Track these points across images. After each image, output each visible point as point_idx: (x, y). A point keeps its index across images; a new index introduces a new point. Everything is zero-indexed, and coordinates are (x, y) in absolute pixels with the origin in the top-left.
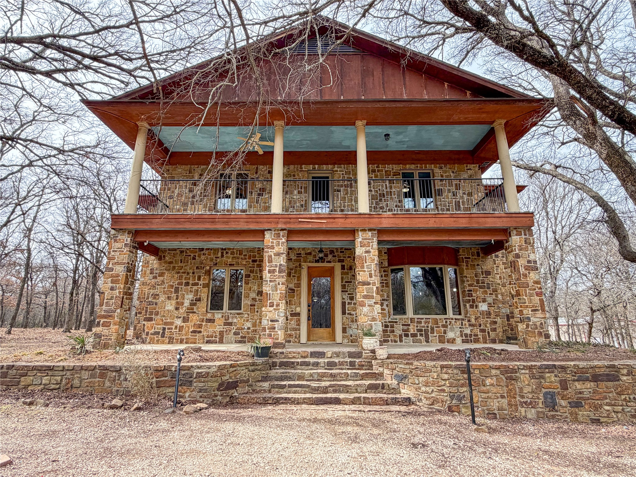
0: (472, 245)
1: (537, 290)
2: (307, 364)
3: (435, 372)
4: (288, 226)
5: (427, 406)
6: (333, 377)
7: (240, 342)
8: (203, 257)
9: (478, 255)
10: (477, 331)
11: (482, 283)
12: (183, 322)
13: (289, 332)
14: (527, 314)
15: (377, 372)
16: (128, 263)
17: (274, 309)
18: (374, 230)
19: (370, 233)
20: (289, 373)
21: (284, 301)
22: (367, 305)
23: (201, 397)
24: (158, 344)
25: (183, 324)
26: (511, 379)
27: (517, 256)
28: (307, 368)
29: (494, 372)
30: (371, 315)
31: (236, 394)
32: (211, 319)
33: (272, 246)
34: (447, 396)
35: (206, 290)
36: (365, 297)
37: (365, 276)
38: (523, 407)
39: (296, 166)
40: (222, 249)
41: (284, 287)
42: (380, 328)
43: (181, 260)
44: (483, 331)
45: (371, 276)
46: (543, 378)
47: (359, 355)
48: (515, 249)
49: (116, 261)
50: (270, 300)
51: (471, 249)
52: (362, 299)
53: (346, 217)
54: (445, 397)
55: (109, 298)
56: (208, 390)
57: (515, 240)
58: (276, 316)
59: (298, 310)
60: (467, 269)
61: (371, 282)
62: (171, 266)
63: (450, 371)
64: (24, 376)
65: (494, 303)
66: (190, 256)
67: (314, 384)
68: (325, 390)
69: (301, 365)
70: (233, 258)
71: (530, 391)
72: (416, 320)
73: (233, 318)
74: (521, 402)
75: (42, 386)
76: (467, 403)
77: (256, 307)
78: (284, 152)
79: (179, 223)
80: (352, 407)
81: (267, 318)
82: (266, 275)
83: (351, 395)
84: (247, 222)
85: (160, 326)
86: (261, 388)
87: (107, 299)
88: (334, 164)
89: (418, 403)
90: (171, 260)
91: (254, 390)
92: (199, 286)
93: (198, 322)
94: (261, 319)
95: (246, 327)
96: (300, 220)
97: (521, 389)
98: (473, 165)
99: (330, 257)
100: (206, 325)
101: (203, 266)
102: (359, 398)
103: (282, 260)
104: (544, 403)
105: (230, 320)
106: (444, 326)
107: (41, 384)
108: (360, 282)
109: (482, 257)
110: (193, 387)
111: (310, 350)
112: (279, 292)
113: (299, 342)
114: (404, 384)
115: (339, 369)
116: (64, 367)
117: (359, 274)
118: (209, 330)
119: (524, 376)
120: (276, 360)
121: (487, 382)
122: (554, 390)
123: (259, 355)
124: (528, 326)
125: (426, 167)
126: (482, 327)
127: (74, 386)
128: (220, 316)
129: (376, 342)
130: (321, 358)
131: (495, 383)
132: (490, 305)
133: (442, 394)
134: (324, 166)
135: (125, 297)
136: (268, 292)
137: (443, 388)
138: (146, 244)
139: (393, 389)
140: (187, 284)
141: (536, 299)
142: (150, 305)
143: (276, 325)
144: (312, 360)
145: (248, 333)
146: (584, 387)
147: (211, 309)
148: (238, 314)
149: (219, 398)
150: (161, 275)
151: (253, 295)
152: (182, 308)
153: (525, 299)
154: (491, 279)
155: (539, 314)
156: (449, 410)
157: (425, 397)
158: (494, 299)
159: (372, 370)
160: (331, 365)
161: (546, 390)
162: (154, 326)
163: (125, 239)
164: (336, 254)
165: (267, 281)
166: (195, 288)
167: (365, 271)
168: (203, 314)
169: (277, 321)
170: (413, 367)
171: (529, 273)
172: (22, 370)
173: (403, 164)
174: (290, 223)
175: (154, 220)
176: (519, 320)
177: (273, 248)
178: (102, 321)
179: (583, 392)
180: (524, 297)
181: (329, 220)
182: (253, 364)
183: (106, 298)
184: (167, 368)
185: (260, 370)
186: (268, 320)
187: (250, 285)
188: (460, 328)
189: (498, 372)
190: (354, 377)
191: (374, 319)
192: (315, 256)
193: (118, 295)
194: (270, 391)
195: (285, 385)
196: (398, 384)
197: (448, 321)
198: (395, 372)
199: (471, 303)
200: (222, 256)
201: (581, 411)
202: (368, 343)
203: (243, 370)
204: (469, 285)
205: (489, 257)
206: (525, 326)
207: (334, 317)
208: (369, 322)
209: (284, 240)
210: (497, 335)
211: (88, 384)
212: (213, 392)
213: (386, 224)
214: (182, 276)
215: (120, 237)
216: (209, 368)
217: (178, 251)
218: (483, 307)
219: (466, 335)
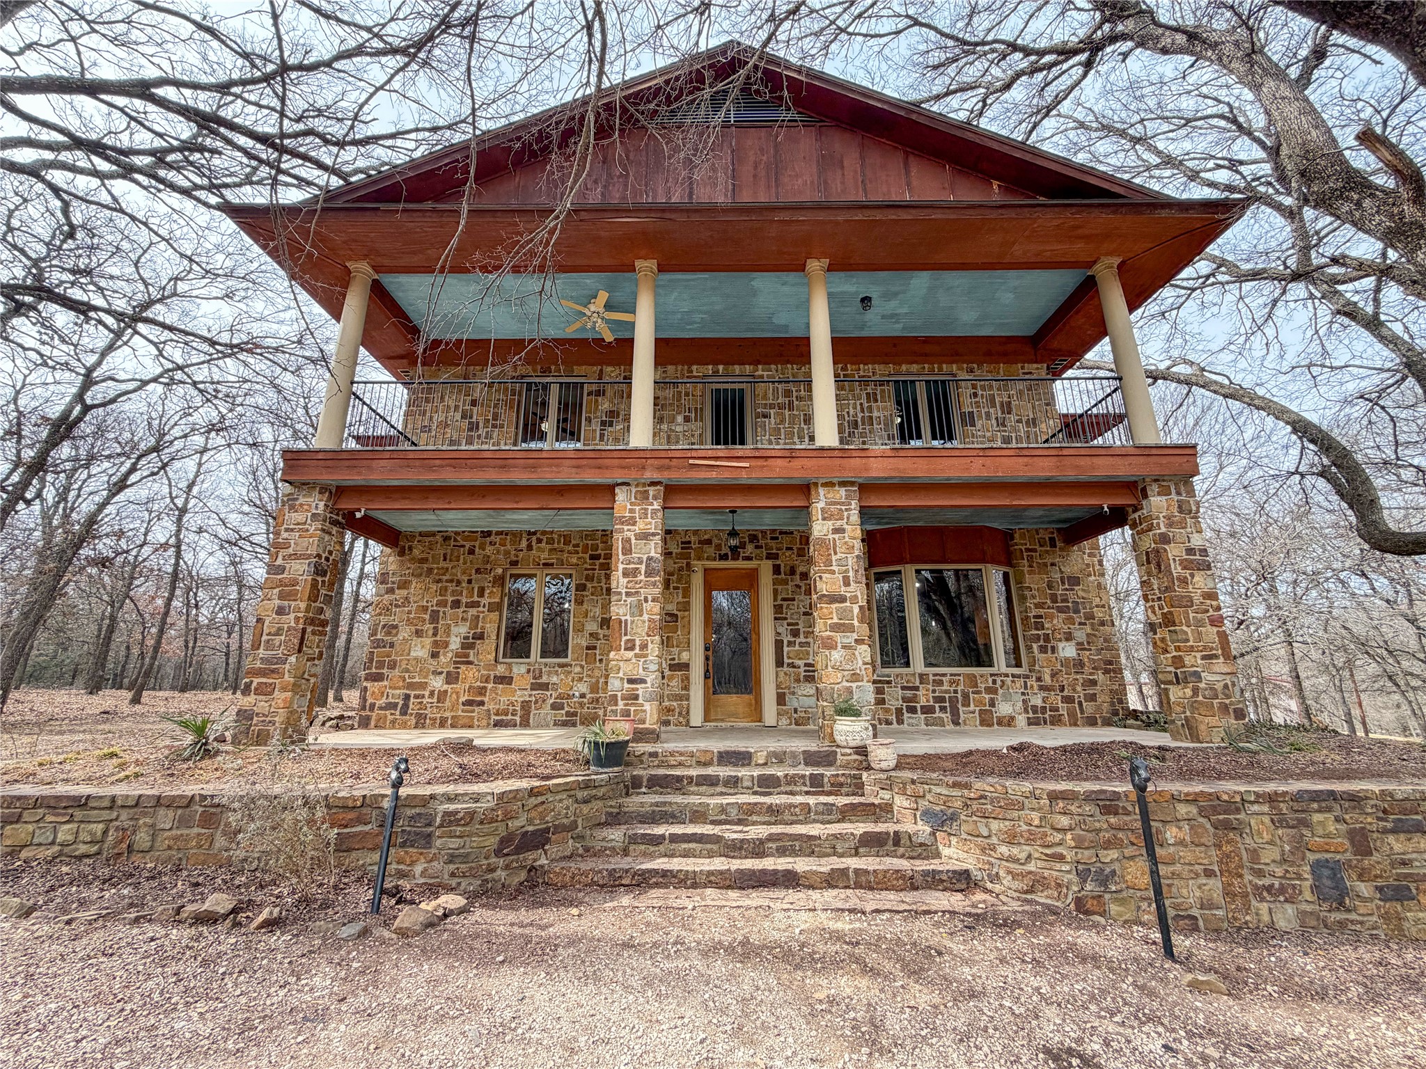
0: (1042, 523)
1: (1211, 612)
2: (711, 781)
3: (1033, 809)
4: (664, 476)
5: (1015, 895)
6: (775, 813)
7: (564, 724)
8: (489, 550)
9: (1053, 545)
10: (1056, 699)
11: (1063, 601)
12: (448, 683)
13: (667, 703)
14: (1193, 666)
15: (876, 802)
16: (319, 556)
17: (636, 656)
18: (852, 484)
19: (842, 492)
20: (670, 803)
21: (657, 638)
22: (839, 645)
23: (453, 875)
24: (394, 728)
25: (445, 687)
26: (1227, 826)
27: (1165, 539)
28: (711, 790)
29: (1183, 809)
30: (848, 667)
31: (543, 861)
32: (505, 677)
33: (634, 518)
34: (1069, 872)
35: (494, 616)
36: (836, 628)
37: (834, 584)
38: (1263, 900)
39: (680, 368)
40: (530, 533)
41: (656, 608)
42: (871, 697)
43: (445, 556)
44: (1068, 700)
45: (847, 583)
46: (1306, 824)
47: (827, 759)
48: (1158, 524)
49: (291, 551)
50: (626, 634)
51: (1037, 531)
52: (828, 633)
53: (791, 455)
54: (1064, 872)
55: (273, 631)
56: (473, 856)
57: (1158, 504)
58: (641, 671)
59: (685, 656)
60: (1030, 573)
61: (848, 595)
62: (424, 568)
63: (1073, 808)
64: (12, 823)
65: (1089, 643)
66: (463, 546)
67: (731, 833)
68: (758, 849)
69: (697, 785)
70: (551, 550)
71: (1278, 858)
72: (931, 678)
73: (549, 673)
74: (1256, 887)
75: (56, 848)
76: (1121, 891)
77: (597, 652)
78: (656, 340)
79: (430, 468)
80: (830, 896)
81: (621, 675)
82: (619, 581)
83: (824, 861)
84: (578, 467)
85: (398, 692)
86: (604, 844)
87: (268, 634)
88: (756, 363)
89: (989, 885)
90: (423, 556)
91: (587, 850)
92: (481, 609)
93: (478, 683)
94: (607, 677)
95: (577, 694)
96: (691, 461)
97: (1254, 854)
98: (1035, 366)
99: (750, 548)
100: (494, 690)
101: (488, 567)
102: (844, 872)
103: (654, 549)
104: (1315, 888)
105: (544, 679)
106: (989, 690)
107: (53, 843)
108: (824, 596)
109: (1061, 549)
110: (433, 851)
111: (717, 745)
112: (646, 617)
113: (688, 724)
114: (950, 834)
115: (786, 793)
116: (113, 799)
117: (821, 577)
118: (499, 698)
119: (1258, 819)
120: (641, 772)
121: (1168, 835)
122: (1338, 857)
123: (601, 762)
124: (1196, 691)
125: (940, 369)
126: (1066, 693)
127: (136, 847)
128: (523, 669)
129: (867, 729)
130: (743, 765)
131: (1188, 838)
132: (1080, 647)
133: (1058, 866)
134: (737, 367)
135: (309, 629)
136: (623, 618)
137: (1059, 850)
138: (358, 515)
139: (921, 845)
140: (457, 604)
141: (1211, 632)
142: (378, 647)
143: (641, 689)
144: (724, 772)
145: (581, 705)
146: (1410, 847)
147: (505, 656)
148: (562, 666)
149: (501, 874)
150: (404, 585)
151: (592, 627)
152: (445, 655)
153: (1186, 633)
154: (1081, 593)
155: (1220, 665)
156: (1078, 909)
157: (1009, 872)
158: (1088, 635)
159: (863, 795)
160: (767, 784)
161: (1318, 856)
162: (387, 691)
163: (314, 505)
164: (762, 542)
165: (620, 593)
166: (473, 611)
167: (833, 572)
168: (488, 667)
169: (643, 681)
170: (972, 795)
171: (1192, 576)
172: (8, 808)
173: (894, 364)
174: (669, 468)
175: (375, 463)
176: (1172, 677)
177: (634, 524)
178: (256, 681)
179: (1411, 861)
180: (1184, 628)
181: (755, 463)
182: (587, 785)
183: (266, 631)
184: (369, 802)
185: (602, 798)
186: (622, 679)
187: (585, 606)
188: (1023, 694)
189: (1194, 810)
190: (823, 813)
191: (855, 677)
192: (718, 547)
193: (293, 624)
194: (626, 852)
195: (663, 836)
196: (933, 834)
197: (998, 680)
198: (923, 804)
199: (1042, 643)
200: (530, 547)
201: (1410, 910)
202: (849, 731)
203: (561, 801)
204: (1037, 606)
205: (1075, 548)
206: (1189, 692)
207: (758, 671)
208: (845, 684)
209: (656, 506)
210: (1099, 708)
211: (172, 843)
212: (485, 862)
213: (878, 469)
214: (446, 589)
215: (301, 500)
216: (477, 798)
217: (438, 537)
218: (1068, 650)
219: (1035, 709)
